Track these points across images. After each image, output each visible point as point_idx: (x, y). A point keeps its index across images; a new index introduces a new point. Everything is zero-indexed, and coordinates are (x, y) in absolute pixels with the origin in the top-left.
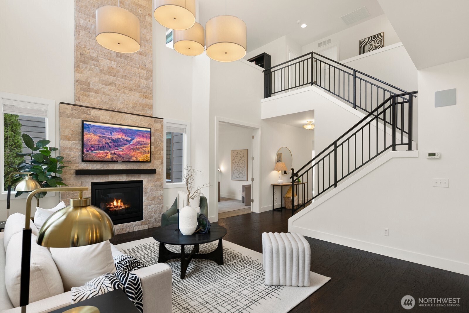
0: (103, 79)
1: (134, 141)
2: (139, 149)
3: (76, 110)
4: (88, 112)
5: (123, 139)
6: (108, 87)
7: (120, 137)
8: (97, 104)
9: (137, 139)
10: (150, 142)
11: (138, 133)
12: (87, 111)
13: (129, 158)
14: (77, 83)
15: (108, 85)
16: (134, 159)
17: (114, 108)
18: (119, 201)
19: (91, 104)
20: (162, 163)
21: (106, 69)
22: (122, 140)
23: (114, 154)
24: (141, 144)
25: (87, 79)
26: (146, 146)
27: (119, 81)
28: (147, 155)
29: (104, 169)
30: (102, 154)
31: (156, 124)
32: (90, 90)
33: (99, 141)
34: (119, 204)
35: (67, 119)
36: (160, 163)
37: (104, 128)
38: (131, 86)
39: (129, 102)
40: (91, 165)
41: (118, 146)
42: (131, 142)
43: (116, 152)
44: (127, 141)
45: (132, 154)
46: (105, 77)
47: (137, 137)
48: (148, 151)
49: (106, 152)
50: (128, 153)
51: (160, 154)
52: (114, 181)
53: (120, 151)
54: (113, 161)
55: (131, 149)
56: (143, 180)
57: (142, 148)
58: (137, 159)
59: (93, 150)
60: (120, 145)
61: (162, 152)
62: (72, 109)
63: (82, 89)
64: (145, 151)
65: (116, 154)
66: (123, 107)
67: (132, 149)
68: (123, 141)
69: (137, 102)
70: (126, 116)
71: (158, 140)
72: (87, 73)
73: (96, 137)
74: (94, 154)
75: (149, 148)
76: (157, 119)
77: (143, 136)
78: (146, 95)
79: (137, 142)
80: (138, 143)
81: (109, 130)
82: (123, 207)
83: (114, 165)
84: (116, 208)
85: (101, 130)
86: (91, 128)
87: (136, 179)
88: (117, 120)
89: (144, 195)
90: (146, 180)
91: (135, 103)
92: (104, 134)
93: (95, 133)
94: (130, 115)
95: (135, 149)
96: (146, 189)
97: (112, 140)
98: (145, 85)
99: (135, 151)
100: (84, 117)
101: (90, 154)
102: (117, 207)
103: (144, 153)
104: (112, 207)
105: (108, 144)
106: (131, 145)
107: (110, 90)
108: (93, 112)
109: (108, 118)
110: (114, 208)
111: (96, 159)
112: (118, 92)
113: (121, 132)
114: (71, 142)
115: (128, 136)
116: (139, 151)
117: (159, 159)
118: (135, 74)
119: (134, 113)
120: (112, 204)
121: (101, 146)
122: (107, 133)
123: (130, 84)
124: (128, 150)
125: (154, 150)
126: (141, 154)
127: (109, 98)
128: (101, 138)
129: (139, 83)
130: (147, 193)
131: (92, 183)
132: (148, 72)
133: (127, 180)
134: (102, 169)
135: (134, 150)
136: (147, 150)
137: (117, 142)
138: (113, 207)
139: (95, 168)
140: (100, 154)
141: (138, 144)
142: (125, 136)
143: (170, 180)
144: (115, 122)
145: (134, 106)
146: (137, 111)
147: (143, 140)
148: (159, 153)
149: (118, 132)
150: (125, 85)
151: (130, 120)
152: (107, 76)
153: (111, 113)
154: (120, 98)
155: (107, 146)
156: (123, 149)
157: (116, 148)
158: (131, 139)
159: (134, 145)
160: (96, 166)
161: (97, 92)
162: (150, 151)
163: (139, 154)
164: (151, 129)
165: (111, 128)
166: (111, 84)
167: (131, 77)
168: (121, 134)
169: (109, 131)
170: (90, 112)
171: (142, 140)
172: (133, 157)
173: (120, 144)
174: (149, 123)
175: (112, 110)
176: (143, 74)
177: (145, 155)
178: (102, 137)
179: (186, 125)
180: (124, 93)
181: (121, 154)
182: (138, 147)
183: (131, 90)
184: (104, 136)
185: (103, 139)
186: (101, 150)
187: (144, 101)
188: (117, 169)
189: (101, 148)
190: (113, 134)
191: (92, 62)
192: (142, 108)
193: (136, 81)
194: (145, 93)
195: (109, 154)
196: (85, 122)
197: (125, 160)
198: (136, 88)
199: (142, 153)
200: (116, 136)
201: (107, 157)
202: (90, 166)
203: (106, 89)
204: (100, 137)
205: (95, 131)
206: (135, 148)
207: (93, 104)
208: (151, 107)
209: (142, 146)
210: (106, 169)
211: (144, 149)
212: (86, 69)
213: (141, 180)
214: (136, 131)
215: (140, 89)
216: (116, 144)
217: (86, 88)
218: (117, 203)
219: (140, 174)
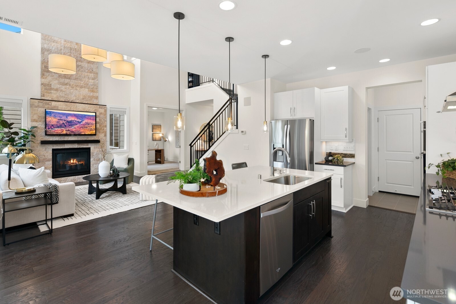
0: (61, 81)
1: (84, 122)
2: (87, 127)
3: (41, 103)
4: (50, 104)
5: (76, 121)
6: (64, 87)
7: (73, 119)
8: (57, 98)
9: (85, 121)
10: (95, 123)
11: (87, 117)
12: (49, 103)
13: (80, 133)
14: (42, 86)
15: (65, 85)
16: (83, 134)
17: (69, 100)
19: (52, 98)
20: (105, 136)
22: (74, 121)
23: (68, 130)
24: (89, 124)
25: (49, 83)
26: (92, 125)
27: (72, 82)
29: (62, 140)
30: (60, 130)
31: (100, 110)
32: (51, 89)
33: (58, 122)
35: (35, 108)
36: (104, 135)
37: (62, 114)
38: (81, 84)
39: (80, 95)
40: (51, 137)
41: (72, 125)
42: (81, 123)
43: (70, 129)
44: (78, 122)
45: (82, 130)
46: (62, 80)
47: (86, 119)
48: (94, 129)
49: (62, 129)
50: (79, 130)
51: (104, 129)
52: (68, 148)
53: (73, 128)
54: (66, 135)
56: (90, 148)
57: (89, 127)
58: (85, 133)
59: (53, 128)
60: (73, 125)
61: (105, 128)
62: (39, 102)
63: (46, 89)
64: (91, 129)
65: (69, 131)
66: (76, 99)
67: (82, 127)
69: (86, 95)
70: (78, 105)
71: (102, 120)
72: (49, 78)
73: (55, 119)
74: (54, 131)
75: (94, 127)
76: (102, 106)
77: (90, 119)
78: (93, 90)
79: (86, 123)
81: (66, 115)
82: (78, 164)
83: (68, 137)
85: (60, 115)
86: (53, 113)
87: (85, 147)
88: (71, 108)
89: (91, 157)
90: (93, 148)
91: (84, 96)
93: (55, 117)
94: (81, 104)
96: (92, 153)
97: (67, 121)
98: (92, 84)
100: (47, 106)
101: (51, 131)
105: (64, 124)
106: (81, 125)
107: (66, 88)
108: (53, 103)
109: (64, 107)
110: (71, 164)
111: (54, 133)
112: (72, 89)
113: (74, 116)
114: (38, 123)
115: (79, 119)
117: (103, 133)
118: (85, 76)
119: (84, 103)
120: (69, 162)
121: (59, 125)
122: (64, 117)
123: (81, 83)
124: (78, 128)
125: (99, 127)
126: (88, 131)
127: (65, 94)
129: (88, 82)
130: (94, 156)
131: (52, 149)
132: (94, 75)
133: (78, 147)
134: (60, 140)
135: (83, 128)
137: (71, 123)
139: (55, 140)
140: (58, 130)
141: (87, 124)
142: (77, 119)
143: (118, 148)
144: (69, 108)
145: (84, 98)
146: (86, 101)
148: (103, 129)
149: (72, 116)
150: (77, 84)
151: (81, 107)
152: (64, 79)
153: (66, 103)
154: (73, 93)
155: (63, 125)
156: (75, 127)
157: (70, 126)
158: (81, 121)
159: (83, 124)
160: (56, 138)
161: (57, 90)
162: (95, 128)
163: (87, 131)
164: (96, 113)
165: (67, 114)
167: (81, 79)
169: (66, 116)
170: (51, 103)
171: (89, 121)
172: (82, 132)
174: (95, 109)
175: (67, 101)
176: (90, 76)
177: (92, 131)
178: (60, 119)
179: (126, 109)
180: (76, 90)
181: (73, 131)
183: (81, 87)
184: (61, 119)
185: (61, 121)
187: (92, 94)
188: (71, 140)
189: (58, 127)
190: (68, 118)
192: (90, 99)
193: (85, 81)
194: (92, 88)
195: (64, 131)
196: (47, 110)
197: (76, 134)
198: (85, 86)
199: (89, 130)
200: (70, 119)
201: (63, 132)
203: (63, 88)
204: (58, 119)
207: (54, 98)
208: (97, 98)
209: (89, 125)
211: (91, 127)
212: (48, 76)
213: (89, 147)
214: (85, 115)
215: (89, 86)
216: (70, 124)
217: (49, 88)
218: (73, 161)
219: (88, 143)
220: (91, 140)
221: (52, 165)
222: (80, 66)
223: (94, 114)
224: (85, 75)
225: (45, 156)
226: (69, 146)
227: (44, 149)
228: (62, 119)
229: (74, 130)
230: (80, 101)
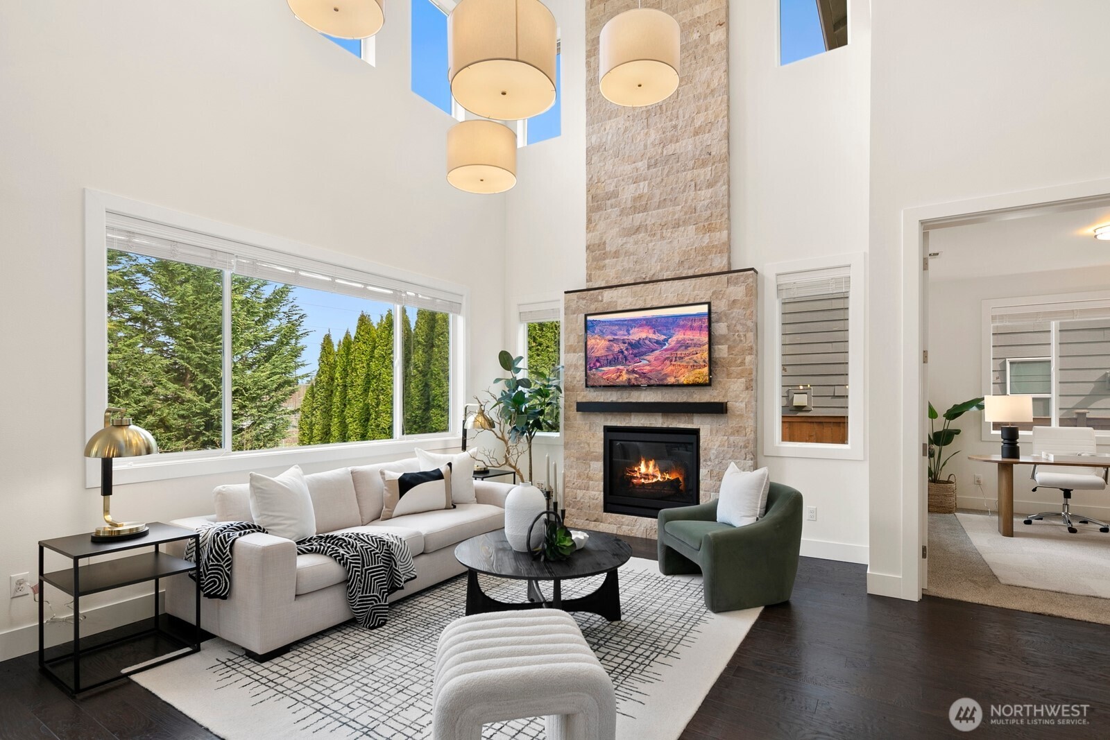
0: (625, 226)
1: (672, 342)
2: (682, 358)
3: (584, 299)
4: (600, 298)
5: (650, 340)
6: (631, 240)
7: (643, 335)
8: (616, 278)
9: (678, 336)
10: (706, 339)
11: (681, 323)
12: (598, 295)
13: (662, 380)
14: (588, 252)
15: (634, 234)
16: (671, 380)
17: (644, 276)
18: (652, 463)
19: (607, 282)
20: (749, 387)
21: (629, 204)
22: (647, 342)
23: (633, 372)
24: (687, 347)
25: (601, 238)
26: (699, 349)
27: (652, 217)
28: (700, 370)
29: (624, 401)
30: (613, 372)
32: (605, 256)
33: (609, 349)
34: (651, 470)
35: (571, 316)
36: (743, 386)
37: (616, 323)
38: (676, 217)
39: (673, 253)
40: (603, 393)
41: (640, 354)
42: (665, 344)
43: (637, 367)
44: (657, 342)
45: (668, 369)
46: (627, 221)
47: (679, 331)
48: (704, 361)
49: (618, 369)
50: (660, 368)
51: (743, 363)
52: (640, 425)
53: (644, 364)
54: (631, 386)
55: (665, 359)
56: (699, 429)
57: (689, 355)
58: (678, 381)
59: (599, 367)
60: (644, 354)
62: (579, 298)
63: (594, 259)
64: (696, 362)
65: (636, 372)
66: (661, 270)
67: (667, 359)
68: (649, 343)
69: (690, 248)
70: (663, 288)
71: (739, 327)
72: (602, 226)
73: (603, 341)
74: (600, 374)
75: (706, 355)
76: (736, 274)
77: (692, 328)
78: (709, 224)
79: (678, 342)
80: (679, 345)
81: (625, 324)
82: (659, 479)
83: (639, 392)
84: (645, 479)
85: (611, 327)
86: (597, 326)
87: (682, 427)
88: (645, 300)
89: (701, 465)
90: (707, 430)
91: (685, 252)
92: (616, 335)
93: (602, 334)
94: (671, 282)
95: (674, 359)
96: (705, 449)
97: (629, 343)
98: (706, 202)
99: (675, 363)
100: (592, 309)
101: (596, 374)
102: (646, 476)
103: (694, 366)
104: (637, 477)
105: (622, 352)
106: (666, 350)
107: (636, 243)
108: (607, 295)
109: (630, 299)
110: (641, 478)
111: (604, 382)
112: (651, 241)
113: (646, 325)
114: (577, 355)
115: (659, 331)
116: (682, 362)
117: (740, 376)
118: (686, 186)
119: (684, 275)
120: (636, 469)
121: (610, 357)
122: (621, 332)
123: (674, 213)
124: (658, 361)
125: (726, 356)
126: (686, 370)
127: (635, 260)
128: (611, 343)
129: (695, 201)
130: (710, 460)
131: (605, 427)
132: (714, 167)
133: (665, 426)
134: (620, 401)
135: (671, 361)
136: (702, 358)
137: (638, 348)
138: (639, 476)
139: (609, 401)
140: (609, 373)
141: (681, 346)
142: (654, 333)
144: (640, 304)
145: (683, 259)
146: (688, 268)
147: (691, 337)
148: (739, 361)
149: (641, 326)
150: (665, 220)
151: (670, 292)
152: (631, 217)
154: (655, 251)
155: (621, 356)
156: (649, 361)
157: (636, 359)
158: (665, 337)
159: (671, 349)
160: (610, 394)
161: (616, 254)
162: (707, 360)
163: (683, 370)
164: (709, 304)
165: (628, 320)
166: (638, 230)
167: (675, 199)
168: (646, 329)
169: (625, 327)
170: (602, 297)
171: (689, 336)
172: (669, 376)
173: (644, 350)
174: (715, 289)
175: (640, 281)
176: (702, 178)
177: (698, 371)
178: (613, 340)
179: (849, 266)
180: (662, 237)
181: (645, 371)
182: (681, 354)
183: (677, 225)
184: (616, 337)
185: (615, 345)
186: (611, 365)
187: (707, 239)
188: (646, 401)
189: (610, 362)
190: (631, 332)
191: (609, 202)
192: (700, 258)
193: (686, 202)
194: (708, 219)
195: (624, 372)
196: (589, 318)
197: (652, 382)
198: (687, 217)
199: (689, 367)
200: (637, 335)
201: (621, 378)
202: (601, 395)
203: (630, 243)
204: (609, 341)
205: (602, 332)
206: (674, 356)
207: (609, 280)
208: (727, 248)
209: (691, 350)
210: (626, 401)
211: (695, 357)
212: (599, 220)
213: (695, 427)
214: (676, 318)
215: (697, 214)
216: (636, 351)
217: (600, 254)
218: (647, 466)
219: (693, 413)
220: (702, 401)
221: (602, 473)
222: (674, 157)
223: (704, 309)
224: (685, 180)
225: (589, 444)
226: (642, 422)
227: (587, 427)
228: (617, 339)
229: (648, 368)
230: (673, 274)
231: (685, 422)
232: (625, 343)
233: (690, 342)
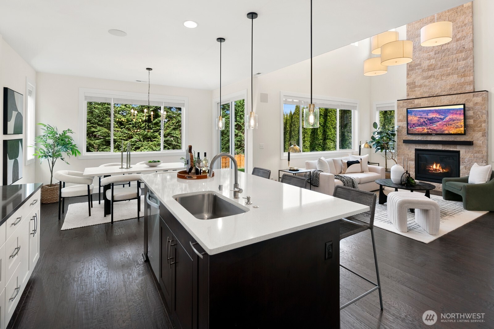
0: (424, 76)
1: (447, 118)
2: (452, 124)
3: (405, 103)
4: (413, 102)
5: (437, 118)
6: (427, 81)
7: (434, 116)
8: (420, 95)
9: (450, 117)
10: (463, 118)
11: (452, 112)
12: (412, 101)
13: (442, 132)
14: (408, 85)
15: (428, 79)
16: (446, 132)
17: (433, 94)
18: (438, 165)
19: (416, 96)
20: (484, 135)
21: (426, 68)
22: (436, 118)
23: (430, 129)
24: (454, 120)
25: (413, 81)
26: (459, 121)
27: (437, 72)
28: (460, 129)
29: (424, 140)
30: (421, 129)
32: (415, 87)
33: (418, 121)
34: (438, 168)
35: (400, 109)
37: (422, 111)
38: (448, 72)
39: (447, 85)
41: (433, 123)
42: (444, 119)
43: (431, 127)
44: (440, 119)
45: (445, 128)
46: (425, 74)
47: (450, 115)
48: (461, 126)
49: (423, 128)
50: (441, 128)
52: (432, 149)
53: (434, 126)
54: (428, 134)
55: (444, 125)
56: (459, 151)
57: (454, 123)
58: (449, 132)
59: (414, 127)
60: (435, 123)
62: (403, 102)
63: (410, 88)
64: (457, 126)
65: (431, 129)
66: (441, 91)
69: (455, 83)
71: (479, 113)
72: (414, 76)
73: (416, 118)
74: (415, 129)
75: (462, 124)
77: (456, 114)
78: (464, 74)
82: (441, 171)
83: (431, 137)
85: (420, 113)
87: (451, 149)
88: (434, 103)
89: (461, 164)
90: (463, 151)
91: (452, 85)
92: (422, 116)
93: (415, 115)
94: (446, 96)
95: (448, 125)
96: (463, 158)
97: (428, 119)
98: (462, 66)
100: (410, 106)
101: (412, 130)
102: (436, 170)
105: (425, 122)
106: (444, 122)
107: (429, 82)
108: (416, 101)
109: (427, 103)
111: (416, 132)
112: (437, 81)
113: (436, 112)
114: (403, 123)
115: (441, 115)
116: (451, 126)
117: (479, 131)
118: (453, 60)
119: (452, 94)
121: (419, 124)
122: (424, 115)
123: (447, 71)
124: (441, 125)
125: (472, 123)
126: (453, 129)
127: (429, 88)
129: (457, 66)
130: (465, 162)
131: (415, 149)
132: (466, 53)
133: (443, 149)
134: (423, 140)
135: (446, 125)
137: (432, 120)
139: (418, 139)
140: (419, 129)
141: (451, 120)
142: (439, 115)
144: (431, 104)
145: (451, 87)
146: (454, 91)
147: (456, 117)
149: (433, 112)
150: (443, 73)
151: (445, 100)
152: (427, 72)
153: (429, 98)
154: (438, 85)
155: (424, 123)
156: (436, 125)
157: (431, 124)
158: (444, 117)
159: (447, 121)
161: (420, 86)
163: (452, 129)
164: (464, 105)
166: (430, 77)
167: (448, 65)
168: (435, 114)
169: (426, 113)
170: (414, 102)
171: (455, 116)
172: (446, 131)
173: (434, 121)
174: (467, 99)
175: (431, 96)
176: (460, 57)
177: (458, 129)
180: (442, 80)
181: (435, 129)
183: (449, 75)
185: (421, 119)
187: (463, 80)
188: (434, 140)
189: (419, 125)
190: (429, 115)
191: (417, 67)
192: (460, 87)
193: (453, 66)
194: (463, 72)
195: (426, 129)
196: (408, 109)
197: (438, 133)
198: (454, 72)
199: (455, 128)
200: (431, 116)
201: (424, 131)
202: (414, 137)
203: (427, 82)
204: (419, 118)
207: (418, 95)
209: (455, 122)
210: (425, 140)
211: (457, 124)
212: (413, 74)
213: (457, 150)
214: (450, 110)
215: (458, 71)
216: (431, 121)
217: (413, 86)
219: (457, 145)
220: (461, 140)
221: (414, 166)
222: (447, 50)
223: (462, 107)
224: (452, 58)
225: (408, 155)
226: (433, 147)
227: (408, 149)
228: (422, 117)
230: (447, 93)
231: (453, 148)
232: (426, 119)
233: (455, 119)
